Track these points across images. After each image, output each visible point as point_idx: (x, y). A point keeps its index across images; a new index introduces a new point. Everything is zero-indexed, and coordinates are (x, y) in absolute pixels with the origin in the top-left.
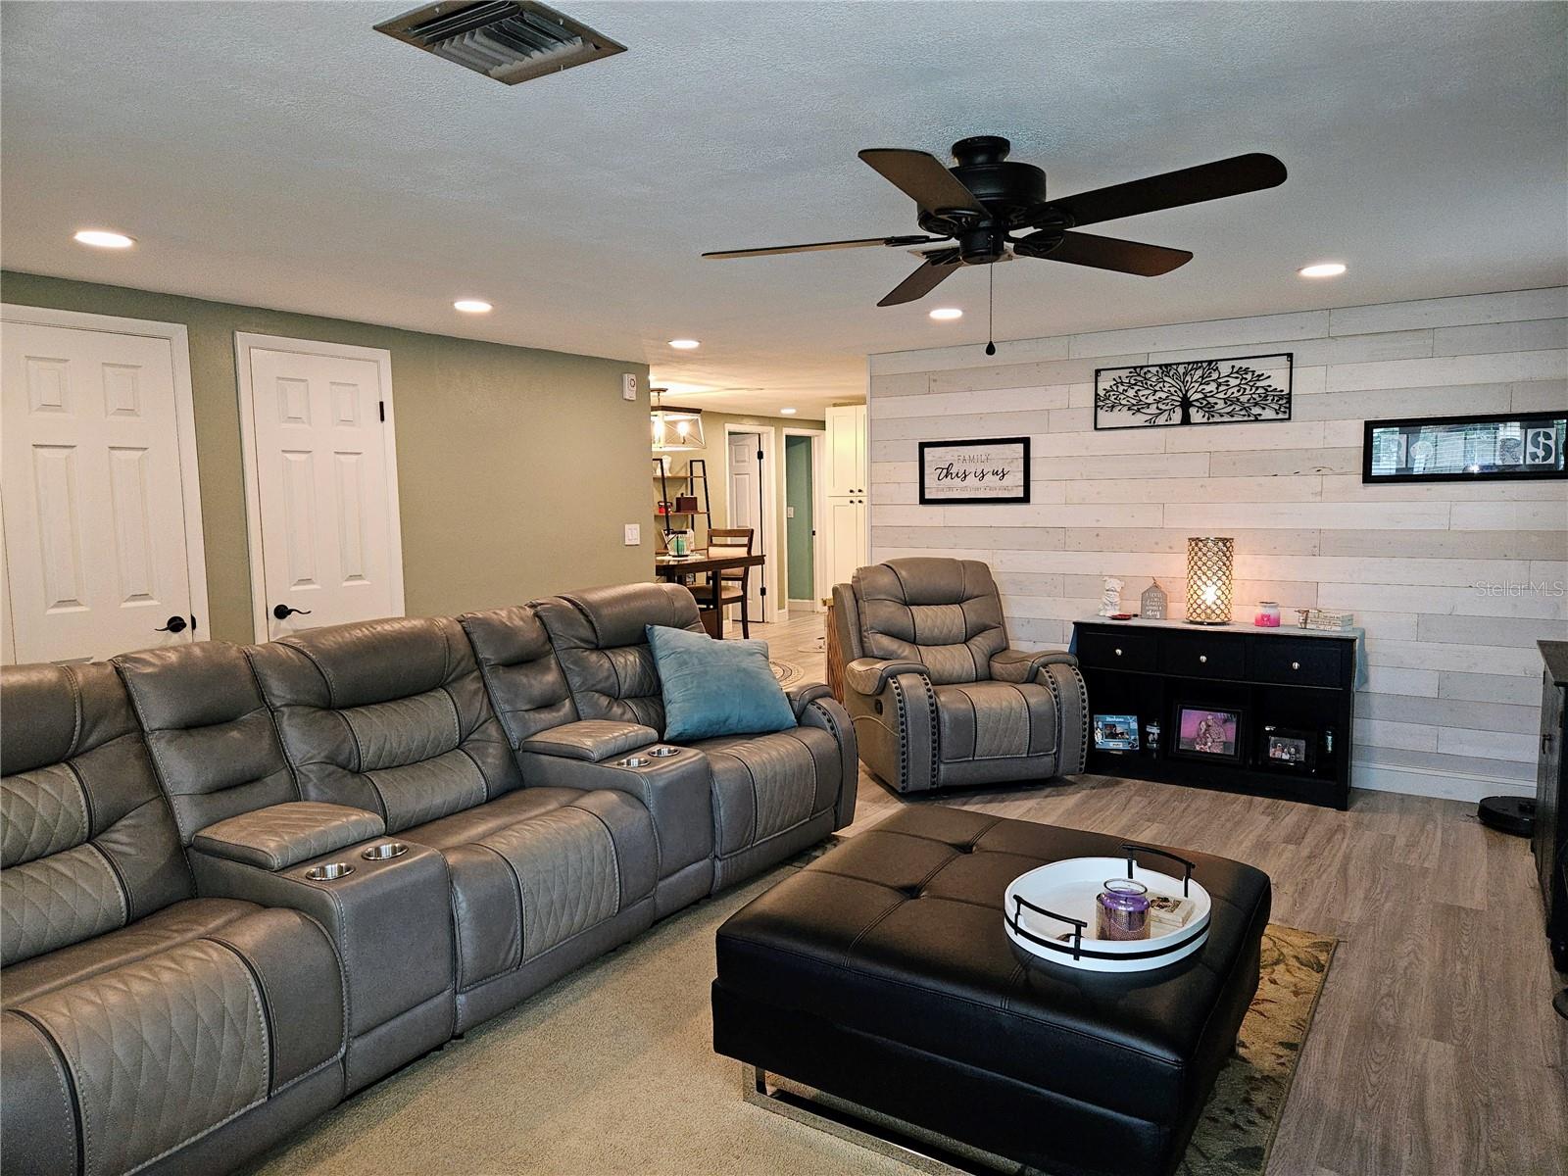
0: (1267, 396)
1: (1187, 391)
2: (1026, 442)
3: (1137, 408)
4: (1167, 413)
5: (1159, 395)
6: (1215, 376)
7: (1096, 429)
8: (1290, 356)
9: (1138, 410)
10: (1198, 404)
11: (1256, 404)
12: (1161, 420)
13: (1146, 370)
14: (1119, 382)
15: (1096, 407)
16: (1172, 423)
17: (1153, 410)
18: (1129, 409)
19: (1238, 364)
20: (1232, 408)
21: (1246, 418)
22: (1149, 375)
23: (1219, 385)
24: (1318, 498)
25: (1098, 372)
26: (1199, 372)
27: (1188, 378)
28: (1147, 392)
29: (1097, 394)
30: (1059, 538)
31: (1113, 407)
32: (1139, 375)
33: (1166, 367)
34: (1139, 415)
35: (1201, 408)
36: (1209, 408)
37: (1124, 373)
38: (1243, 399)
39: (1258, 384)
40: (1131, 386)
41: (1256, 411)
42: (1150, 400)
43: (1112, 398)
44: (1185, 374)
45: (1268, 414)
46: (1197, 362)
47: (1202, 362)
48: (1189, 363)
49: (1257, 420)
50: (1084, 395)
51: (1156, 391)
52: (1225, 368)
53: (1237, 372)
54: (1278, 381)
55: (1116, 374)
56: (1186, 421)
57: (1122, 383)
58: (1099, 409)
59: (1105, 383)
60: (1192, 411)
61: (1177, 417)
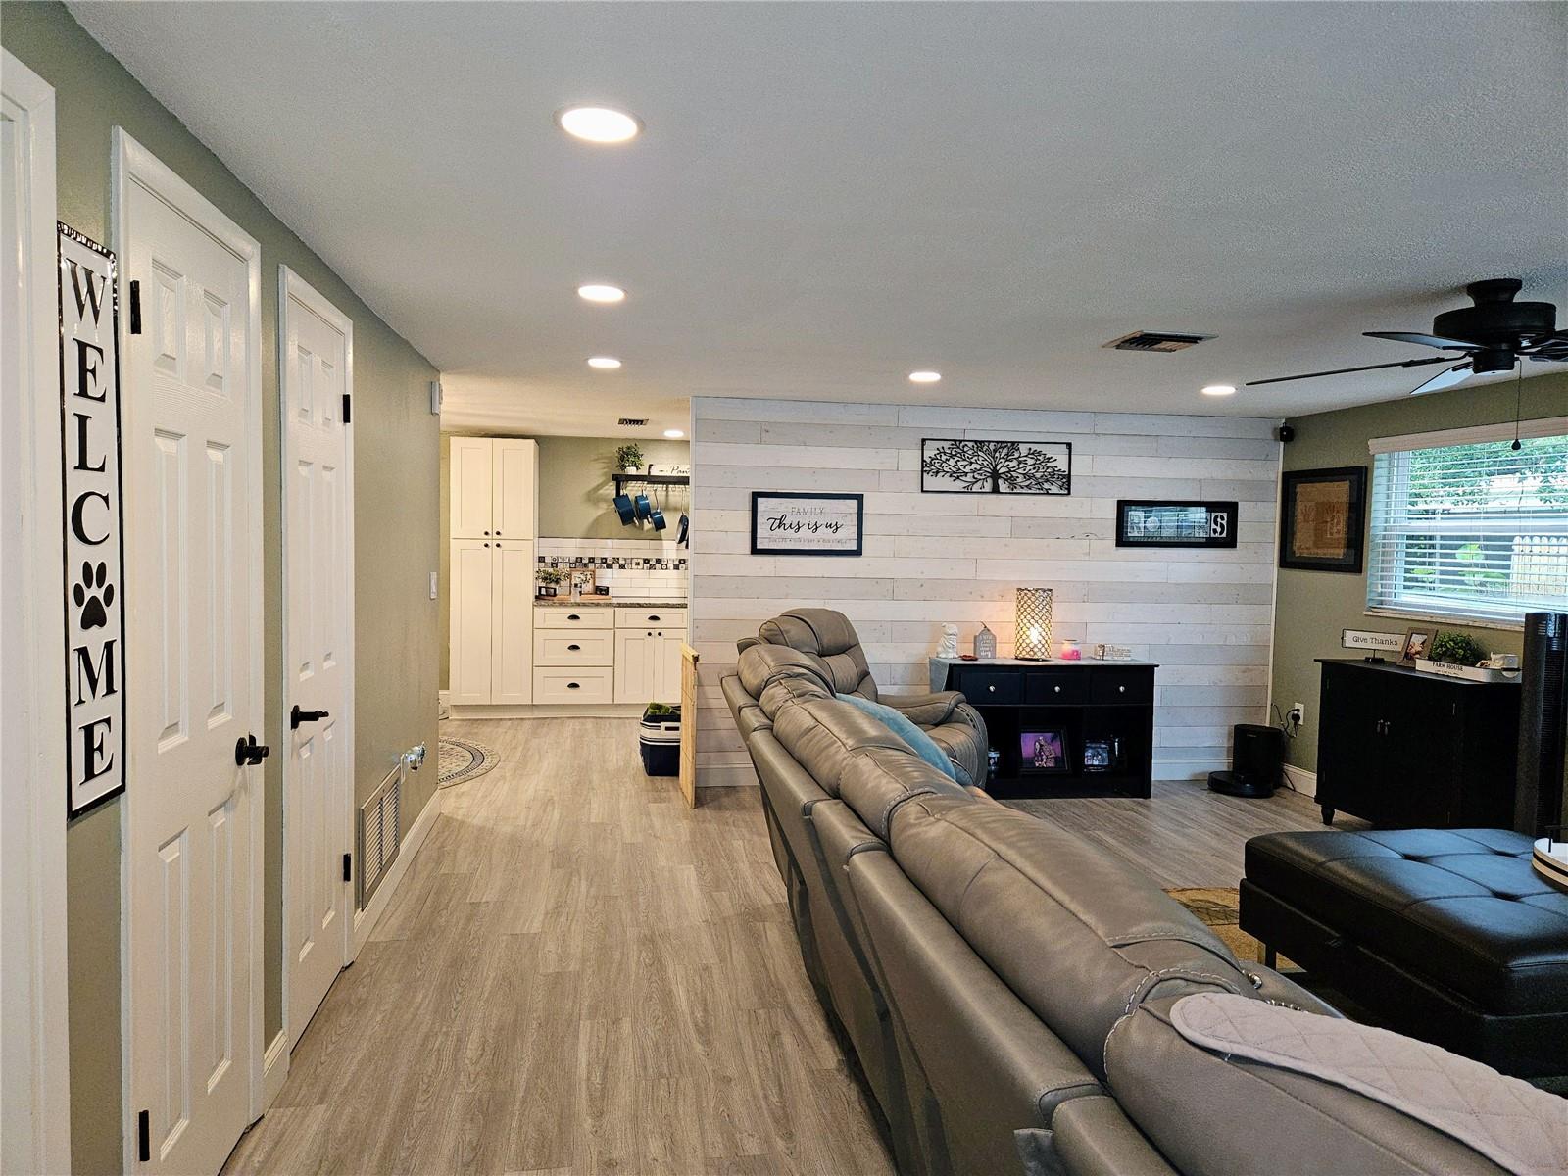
0: (1054, 475)
1: (996, 465)
2: (860, 498)
3: (957, 475)
4: (981, 482)
5: (974, 466)
6: (1017, 455)
7: (923, 491)
8: (1069, 445)
9: (958, 478)
10: (1004, 476)
11: (1047, 481)
12: (976, 488)
13: (963, 443)
14: (942, 452)
15: (923, 472)
16: (983, 490)
17: (969, 478)
18: (951, 476)
19: (1034, 447)
20: (1029, 482)
21: (1038, 491)
22: (966, 449)
23: (1020, 462)
24: (1087, 558)
25: (924, 440)
26: (1005, 451)
27: (997, 454)
28: (965, 463)
29: (923, 461)
30: (889, 588)
31: (937, 473)
32: (959, 448)
33: (979, 444)
34: (958, 481)
35: (1007, 480)
36: (1011, 481)
37: (947, 445)
38: (1038, 475)
39: (1049, 464)
40: (952, 456)
41: (1046, 486)
42: (968, 470)
43: (936, 465)
44: (995, 451)
45: (1054, 489)
46: (1004, 442)
47: (1008, 442)
48: (997, 442)
49: (1048, 493)
50: (911, 461)
51: (972, 463)
52: (1024, 449)
53: (1033, 454)
54: (1062, 465)
55: (940, 444)
56: (995, 490)
57: (945, 453)
58: (925, 475)
59: (929, 453)
60: (1000, 482)
61: (988, 486)
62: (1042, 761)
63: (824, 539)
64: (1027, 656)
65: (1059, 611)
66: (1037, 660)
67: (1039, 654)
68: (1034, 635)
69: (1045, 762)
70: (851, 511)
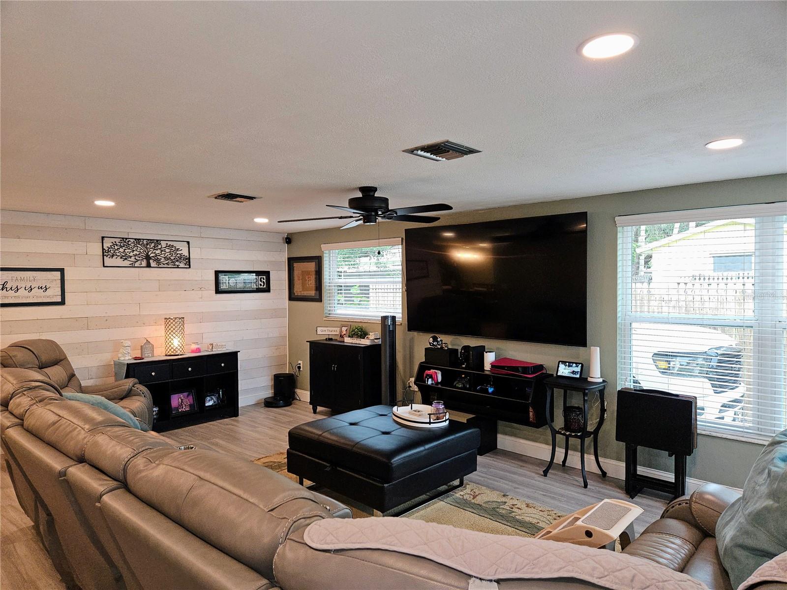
0: (181, 258)
1: (148, 252)
2: (62, 271)
3: (125, 257)
4: (140, 261)
5: (135, 252)
6: (160, 247)
7: (104, 266)
8: (188, 243)
9: (126, 259)
10: (153, 258)
11: (177, 261)
12: (137, 264)
13: (128, 240)
14: (114, 244)
15: (103, 255)
16: (141, 266)
17: (133, 259)
18: (121, 258)
19: (169, 243)
20: (167, 262)
21: (173, 266)
22: (129, 243)
23: (162, 251)
24: (201, 300)
25: (103, 238)
26: (153, 245)
27: (148, 246)
28: (130, 251)
29: (103, 249)
30: (86, 323)
31: (113, 256)
32: (125, 242)
33: (138, 240)
34: (125, 261)
35: (155, 260)
36: (158, 261)
37: (118, 240)
38: (172, 258)
39: (178, 252)
40: (121, 247)
41: (177, 263)
42: (131, 254)
43: (112, 251)
44: (147, 244)
45: (182, 265)
46: (152, 240)
47: (154, 240)
48: (148, 240)
49: (178, 267)
50: (96, 249)
51: (134, 251)
52: (163, 244)
53: (168, 246)
54: (185, 252)
55: (113, 240)
56: (149, 266)
57: (117, 245)
58: (105, 257)
59: (107, 245)
60: (151, 261)
61: (144, 263)
62: (183, 408)
63: (37, 296)
64: (172, 354)
65: (189, 328)
66: (178, 355)
67: (179, 352)
68: (176, 342)
69: (185, 408)
70: (56, 278)
